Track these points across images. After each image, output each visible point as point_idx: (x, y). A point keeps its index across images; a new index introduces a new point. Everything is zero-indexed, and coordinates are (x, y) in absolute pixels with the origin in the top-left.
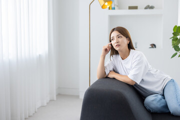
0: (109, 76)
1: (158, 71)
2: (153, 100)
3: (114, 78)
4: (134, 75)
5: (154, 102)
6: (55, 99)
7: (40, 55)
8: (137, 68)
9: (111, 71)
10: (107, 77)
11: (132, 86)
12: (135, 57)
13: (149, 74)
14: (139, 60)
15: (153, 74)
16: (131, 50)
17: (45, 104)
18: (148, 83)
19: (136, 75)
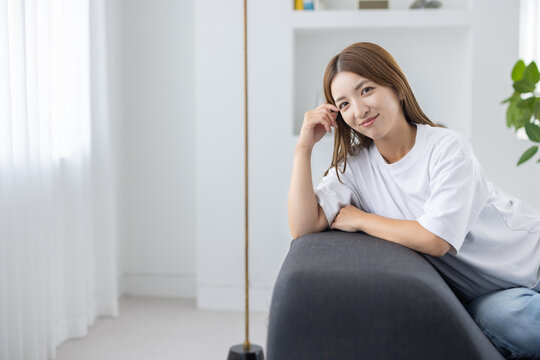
0: (339, 225)
1: (517, 202)
2: (519, 313)
3: (360, 233)
4: (446, 217)
5: (525, 320)
6: (115, 312)
7: (62, 161)
8: (454, 192)
9: (342, 207)
10: (328, 229)
11: (437, 258)
12: (441, 149)
13: (489, 214)
14: (458, 161)
15: (502, 215)
16: (420, 127)
17: (83, 332)
18: (487, 247)
19: (450, 219)
